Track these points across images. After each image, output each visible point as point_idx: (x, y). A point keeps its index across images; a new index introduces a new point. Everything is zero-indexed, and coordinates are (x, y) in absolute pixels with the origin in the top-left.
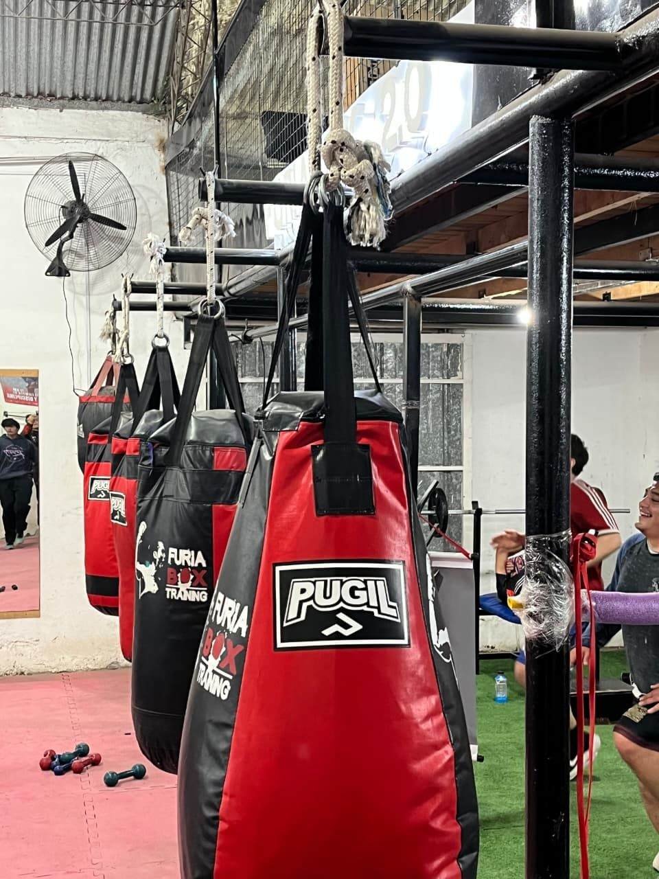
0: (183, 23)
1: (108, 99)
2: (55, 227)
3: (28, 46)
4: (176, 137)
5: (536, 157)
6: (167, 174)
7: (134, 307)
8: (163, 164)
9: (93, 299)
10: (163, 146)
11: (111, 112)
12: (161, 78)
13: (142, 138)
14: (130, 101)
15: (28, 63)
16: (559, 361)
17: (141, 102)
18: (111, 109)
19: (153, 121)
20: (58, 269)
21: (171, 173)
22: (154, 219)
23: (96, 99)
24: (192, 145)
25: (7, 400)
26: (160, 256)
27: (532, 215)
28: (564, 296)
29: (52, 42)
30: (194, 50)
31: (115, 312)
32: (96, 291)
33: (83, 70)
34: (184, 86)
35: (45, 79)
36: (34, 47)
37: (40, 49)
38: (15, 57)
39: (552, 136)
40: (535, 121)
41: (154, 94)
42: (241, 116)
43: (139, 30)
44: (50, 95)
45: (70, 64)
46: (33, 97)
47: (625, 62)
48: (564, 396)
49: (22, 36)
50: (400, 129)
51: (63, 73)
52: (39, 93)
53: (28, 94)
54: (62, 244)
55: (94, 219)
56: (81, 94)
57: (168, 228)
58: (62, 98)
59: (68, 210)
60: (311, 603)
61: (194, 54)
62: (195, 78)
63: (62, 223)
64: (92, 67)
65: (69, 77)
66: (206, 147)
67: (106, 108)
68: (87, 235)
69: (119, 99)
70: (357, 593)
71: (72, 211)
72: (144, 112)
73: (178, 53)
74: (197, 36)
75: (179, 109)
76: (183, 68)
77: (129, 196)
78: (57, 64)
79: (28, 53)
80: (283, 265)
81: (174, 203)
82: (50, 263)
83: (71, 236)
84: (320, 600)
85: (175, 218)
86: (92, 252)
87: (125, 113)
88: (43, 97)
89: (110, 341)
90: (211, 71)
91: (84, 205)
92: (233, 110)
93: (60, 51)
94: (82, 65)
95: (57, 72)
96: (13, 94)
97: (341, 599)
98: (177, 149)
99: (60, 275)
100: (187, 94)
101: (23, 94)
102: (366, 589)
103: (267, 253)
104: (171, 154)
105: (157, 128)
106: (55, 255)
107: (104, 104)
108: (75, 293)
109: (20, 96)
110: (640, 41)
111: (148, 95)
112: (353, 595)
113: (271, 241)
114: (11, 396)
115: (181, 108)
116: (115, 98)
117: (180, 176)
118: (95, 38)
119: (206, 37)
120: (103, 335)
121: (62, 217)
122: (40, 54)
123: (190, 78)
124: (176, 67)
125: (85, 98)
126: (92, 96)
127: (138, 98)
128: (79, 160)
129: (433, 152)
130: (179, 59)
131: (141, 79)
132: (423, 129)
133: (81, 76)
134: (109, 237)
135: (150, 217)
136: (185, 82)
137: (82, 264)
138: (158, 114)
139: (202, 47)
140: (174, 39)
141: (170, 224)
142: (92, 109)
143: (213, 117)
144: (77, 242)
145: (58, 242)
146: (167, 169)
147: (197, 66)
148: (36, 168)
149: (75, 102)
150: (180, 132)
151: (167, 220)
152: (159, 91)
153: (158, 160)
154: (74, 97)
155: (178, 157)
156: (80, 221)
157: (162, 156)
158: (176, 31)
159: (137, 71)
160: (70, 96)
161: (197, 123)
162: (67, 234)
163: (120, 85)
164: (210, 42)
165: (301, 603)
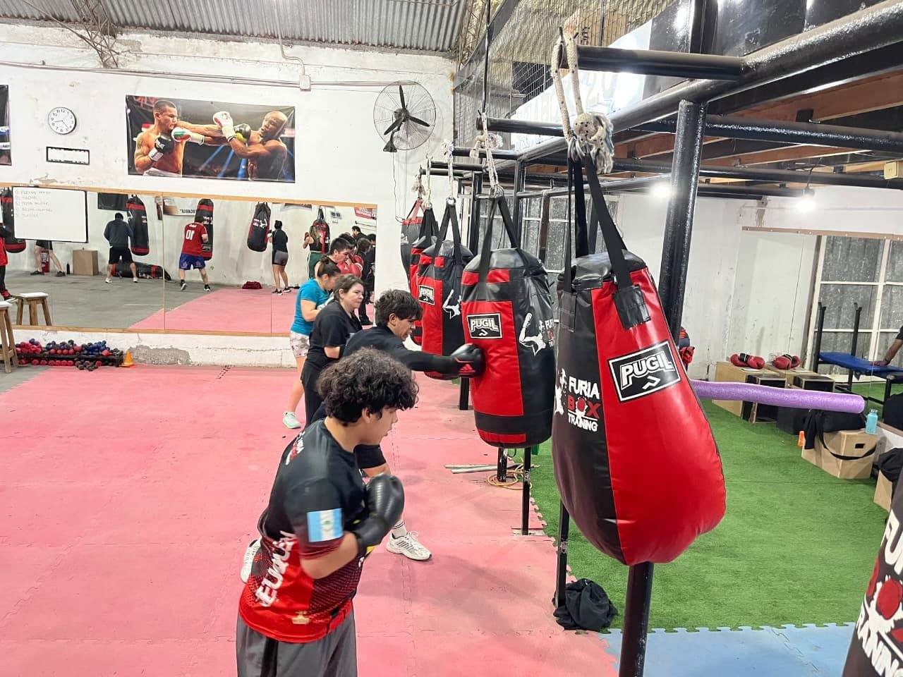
0: (470, 4)
1: (424, 48)
2: (390, 124)
3: (380, 16)
4: (461, 73)
5: (681, 125)
6: (454, 94)
7: (432, 173)
8: (453, 88)
9: (409, 165)
10: (453, 78)
11: (425, 56)
12: (454, 37)
13: (441, 72)
14: (436, 50)
15: (379, 26)
16: (683, 249)
17: (442, 51)
18: (425, 54)
19: (448, 62)
20: (391, 148)
21: (456, 93)
22: (445, 121)
23: (417, 48)
24: (470, 78)
25: (357, 214)
26: (450, 152)
27: (675, 161)
28: (690, 210)
29: (394, 14)
30: (474, 22)
31: (421, 175)
32: (411, 161)
33: (410, 31)
34: (468, 42)
35: (389, 36)
36: (384, 16)
37: (387, 18)
38: (373, 23)
39: (693, 114)
40: (683, 103)
41: (450, 47)
42: (499, 61)
43: (443, 9)
44: (390, 45)
45: (403, 27)
46: (381, 46)
47: (746, 76)
48: (683, 269)
49: (377, 10)
50: (598, 95)
51: (399, 33)
52: (385, 44)
53: (378, 44)
54: (393, 133)
55: (412, 120)
56: (408, 45)
57: (453, 126)
58: (398, 47)
59: (398, 114)
60: (633, 375)
61: (475, 23)
62: (474, 38)
63: (394, 121)
64: (416, 29)
65: (402, 35)
66: (478, 80)
67: (422, 54)
68: (407, 128)
69: (430, 49)
70: (653, 363)
71: (400, 115)
72: (443, 57)
73: (466, 22)
74: (477, 13)
75: (464, 55)
76: (468, 31)
77: (433, 108)
78: (396, 26)
79: (380, 19)
80: (520, 160)
81: (458, 112)
82: (386, 144)
83: (398, 129)
84: (637, 372)
85: (457, 120)
86: (409, 139)
87: (433, 57)
88: (387, 46)
89: (417, 192)
90: (484, 37)
91: (407, 111)
92: (495, 57)
93: (398, 20)
94: (410, 28)
95: (396, 31)
96: (370, 44)
97: (648, 369)
98: (461, 80)
99: (391, 151)
100: (469, 47)
101: (376, 44)
102: (657, 360)
103: (510, 152)
104: (458, 83)
105: (450, 67)
106: (389, 140)
107: (422, 51)
108: (399, 161)
109: (374, 45)
110: (758, 65)
111: (446, 47)
112: (652, 366)
113: (514, 146)
114: (358, 212)
115: (465, 55)
116: (427, 48)
117: (462, 96)
118: (418, 12)
119: (482, 13)
120: (413, 189)
121: (394, 118)
122: (386, 20)
123: (472, 37)
124: (463, 31)
125: (411, 47)
126: (415, 46)
127: (441, 49)
128: (405, 84)
129: (617, 110)
130: (466, 26)
131: (443, 37)
132: (612, 97)
133: (409, 34)
134: (419, 131)
135: (443, 119)
136: (468, 40)
137: (404, 146)
138: (451, 58)
139: (480, 20)
140: (464, 14)
141: (454, 124)
142: (414, 54)
143: (484, 61)
144: (402, 133)
145: (391, 133)
146: (454, 91)
147: (476, 31)
148: (381, 88)
149: (405, 49)
150: (463, 70)
151: (453, 121)
152: (453, 45)
153: (450, 85)
154: (405, 47)
155: (462, 85)
156: (403, 121)
157: (452, 83)
158: (465, 9)
159: (441, 32)
160: (402, 46)
161: (474, 65)
162: (397, 127)
163: (431, 41)
164: (485, 16)
165: (628, 376)
